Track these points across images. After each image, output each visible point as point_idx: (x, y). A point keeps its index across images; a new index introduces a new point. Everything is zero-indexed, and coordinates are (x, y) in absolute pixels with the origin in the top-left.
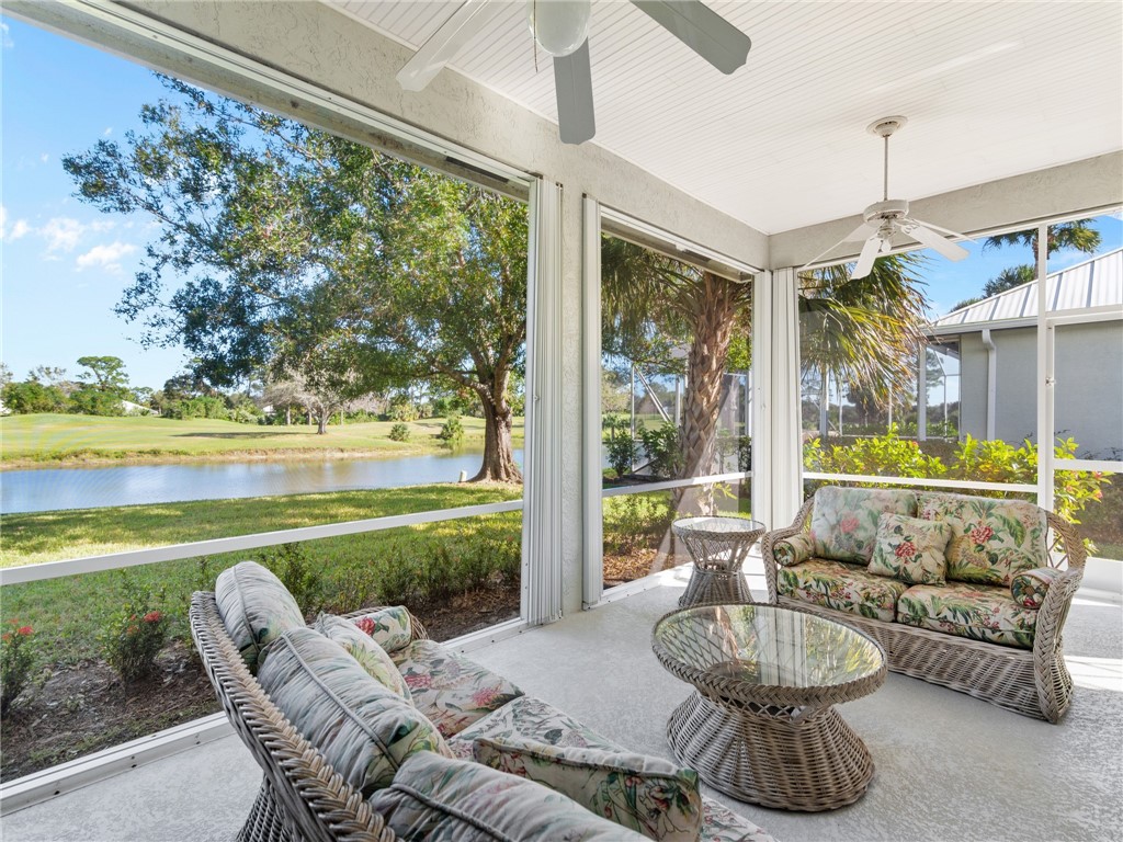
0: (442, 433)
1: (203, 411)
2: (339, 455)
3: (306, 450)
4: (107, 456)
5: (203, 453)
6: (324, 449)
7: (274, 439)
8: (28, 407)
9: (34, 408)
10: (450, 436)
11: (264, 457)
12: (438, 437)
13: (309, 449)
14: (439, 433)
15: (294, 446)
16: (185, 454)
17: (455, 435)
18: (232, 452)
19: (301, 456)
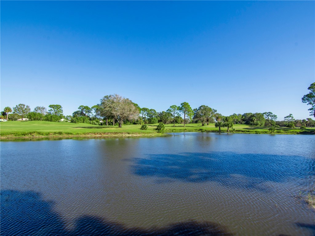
0: (157, 128)
1: (83, 121)
2: (128, 135)
3: (116, 133)
4: (42, 134)
5: (78, 134)
6: (122, 133)
7: (104, 129)
8: (32, 119)
9: (34, 119)
10: (160, 129)
11: (100, 136)
12: (156, 129)
13: (117, 133)
14: (156, 128)
15: (111, 132)
16: (71, 134)
17: (162, 129)
18: (88, 133)
19: (114, 135)
